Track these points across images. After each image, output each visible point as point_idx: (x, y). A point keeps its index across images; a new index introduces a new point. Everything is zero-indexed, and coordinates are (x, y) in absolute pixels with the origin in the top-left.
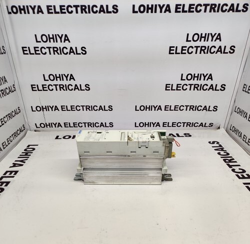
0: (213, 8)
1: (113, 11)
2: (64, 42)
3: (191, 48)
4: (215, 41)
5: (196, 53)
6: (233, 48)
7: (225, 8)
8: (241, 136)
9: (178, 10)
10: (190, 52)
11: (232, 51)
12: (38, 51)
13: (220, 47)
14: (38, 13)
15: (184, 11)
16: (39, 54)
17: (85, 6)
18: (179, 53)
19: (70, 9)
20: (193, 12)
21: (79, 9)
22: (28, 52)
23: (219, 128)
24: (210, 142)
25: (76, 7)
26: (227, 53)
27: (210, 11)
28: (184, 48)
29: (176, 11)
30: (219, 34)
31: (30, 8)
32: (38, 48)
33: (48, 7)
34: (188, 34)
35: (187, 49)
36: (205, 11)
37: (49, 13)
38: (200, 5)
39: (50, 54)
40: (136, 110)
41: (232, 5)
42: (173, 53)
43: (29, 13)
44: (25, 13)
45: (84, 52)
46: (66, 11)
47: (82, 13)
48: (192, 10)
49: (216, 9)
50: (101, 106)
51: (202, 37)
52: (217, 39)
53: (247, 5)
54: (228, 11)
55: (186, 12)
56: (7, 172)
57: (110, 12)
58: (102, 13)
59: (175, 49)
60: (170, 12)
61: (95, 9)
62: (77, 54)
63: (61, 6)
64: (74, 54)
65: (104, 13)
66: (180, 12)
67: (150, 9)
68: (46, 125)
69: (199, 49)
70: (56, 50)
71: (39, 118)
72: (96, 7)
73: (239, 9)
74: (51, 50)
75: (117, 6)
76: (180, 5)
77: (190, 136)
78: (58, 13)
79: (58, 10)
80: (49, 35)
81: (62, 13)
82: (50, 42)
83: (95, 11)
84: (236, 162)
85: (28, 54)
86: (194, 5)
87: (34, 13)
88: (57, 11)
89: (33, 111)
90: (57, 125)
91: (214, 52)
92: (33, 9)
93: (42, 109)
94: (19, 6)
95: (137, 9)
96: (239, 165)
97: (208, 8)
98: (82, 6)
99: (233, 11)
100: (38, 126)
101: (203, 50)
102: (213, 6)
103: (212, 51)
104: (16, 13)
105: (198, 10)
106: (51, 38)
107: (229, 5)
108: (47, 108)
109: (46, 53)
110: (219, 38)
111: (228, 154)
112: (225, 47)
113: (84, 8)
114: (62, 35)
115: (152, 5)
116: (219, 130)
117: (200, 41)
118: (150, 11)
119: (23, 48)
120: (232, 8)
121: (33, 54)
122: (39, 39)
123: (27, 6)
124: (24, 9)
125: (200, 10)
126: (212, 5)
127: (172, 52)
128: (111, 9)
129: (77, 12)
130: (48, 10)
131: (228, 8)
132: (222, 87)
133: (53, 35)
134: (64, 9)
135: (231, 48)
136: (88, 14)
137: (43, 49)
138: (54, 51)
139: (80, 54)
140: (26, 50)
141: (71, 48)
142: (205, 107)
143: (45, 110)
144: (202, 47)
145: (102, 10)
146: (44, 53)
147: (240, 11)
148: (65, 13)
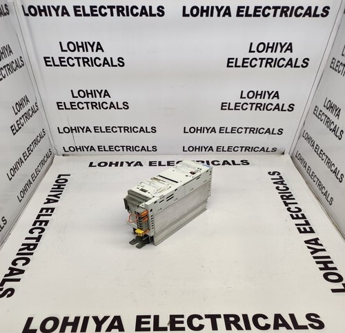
0: (285, 11)
1: (158, 14)
2: (97, 51)
3: (254, 61)
4: (285, 52)
5: (261, 66)
6: (306, 61)
7: (299, 11)
8: (305, 167)
9: (241, 13)
10: (253, 64)
11: (305, 65)
12: (64, 62)
13: (291, 60)
14: (62, 15)
15: (247, 15)
16: (66, 66)
17: (122, 7)
18: (239, 66)
19: (103, 11)
20: (259, 16)
21: (115, 11)
22: (52, 63)
23: (283, 153)
24: (269, 173)
25: (111, 8)
26: (299, 67)
27: (281, 16)
28: (246, 61)
29: (238, 15)
30: (290, 44)
31: (52, 9)
32: (64, 58)
33: (75, 7)
34: (251, 44)
35: (249, 61)
36: (275, 15)
37: (76, 15)
38: (269, 8)
39: (79, 66)
40: (185, 132)
41: (310, 8)
42: (232, 66)
43: (51, 15)
44: (46, 15)
45: (121, 64)
46: (98, 13)
47: (119, 15)
48: (257, 13)
49: (289, 13)
50: (142, 128)
51: (268, 47)
52: (287, 49)
53: (328, 8)
54: (304, 16)
55: (250, 16)
56: (42, 209)
57: (154, 15)
58: (144, 16)
59: (234, 61)
60: (230, 16)
61: (135, 11)
62: (113, 66)
63: (92, 7)
64: (109, 66)
65: (147, 15)
66: (242, 16)
67: (205, 11)
68: (76, 149)
69: (264, 61)
70: (86, 61)
71: (67, 140)
72: (137, 8)
73: (317, 13)
74: (81, 61)
75: (163, 8)
76: (244, 7)
77: (248, 164)
78: (88, 15)
79: (88, 11)
80: (77, 43)
81: (93, 15)
82: (79, 51)
83: (135, 13)
84: (294, 199)
85: (51, 66)
86: (261, 7)
87: (57, 15)
88: (86, 13)
89: (60, 132)
90: (89, 149)
91: (283, 65)
92: (57, 10)
93: (71, 130)
94: (39, 7)
95: (188, 12)
96: (296, 203)
97: (279, 11)
98: (118, 7)
99: (310, 16)
100: (67, 149)
101: (269, 62)
102: (285, 9)
103: (280, 65)
104: (35, 15)
105: (266, 13)
106: (80, 47)
107: (305, 8)
108: (77, 129)
109: (73, 65)
110: (290, 48)
111: (287, 189)
112: (297, 59)
113: (120, 9)
114: (94, 43)
115: (208, 7)
116: (282, 156)
117: (266, 52)
118: (205, 14)
119: (45, 58)
120: (309, 12)
121: (58, 66)
122: (65, 48)
123: (49, 7)
124: (44, 10)
125: (269, 14)
126: (283, 7)
127: (230, 64)
128: (155, 11)
129: (112, 15)
130: (76, 11)
131: (303, 12)
132: (289, 106)
133: (82, 43)
134: (96, 11)
135: (304, 62)
136: (126, 17)
137: (70, 60)
138: (84, 62)
139: (116, 66)
140: (50, 61)
141: (105, 59)
142: (269, 129)
143: (74, 131)
144: (268, 59)
145: (144, 12)
146: (71, 64)
147: (318, 16)
148: (97, 15)
